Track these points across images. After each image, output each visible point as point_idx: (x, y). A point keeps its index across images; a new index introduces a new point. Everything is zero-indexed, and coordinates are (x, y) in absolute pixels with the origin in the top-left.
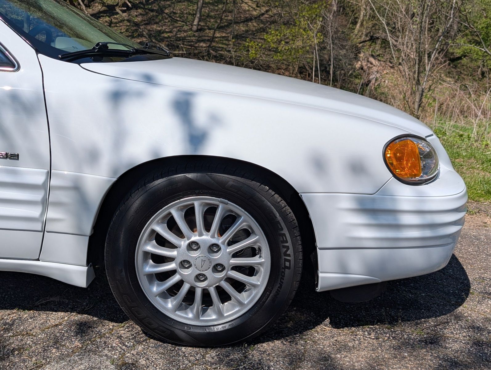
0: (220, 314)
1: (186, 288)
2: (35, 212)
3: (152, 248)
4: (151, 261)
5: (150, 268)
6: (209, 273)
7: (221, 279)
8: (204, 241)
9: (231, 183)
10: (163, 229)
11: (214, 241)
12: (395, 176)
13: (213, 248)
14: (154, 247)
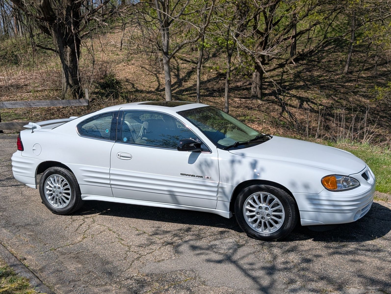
0: (270, 230)
1: (259, 221)
2: (215, 194)
3: (248, 207)
4: (248, 212)
5: (248, 214)
6: (265, 216)
7: (269, 219)
8: (264, 206)
9: (271, 188)
10: (251, 201)
11: (267, 206)
12: (326, 188)
13: (266, 209)
14: (249, 207)
